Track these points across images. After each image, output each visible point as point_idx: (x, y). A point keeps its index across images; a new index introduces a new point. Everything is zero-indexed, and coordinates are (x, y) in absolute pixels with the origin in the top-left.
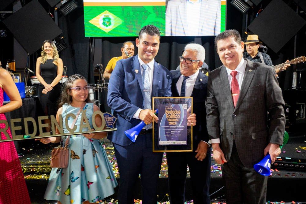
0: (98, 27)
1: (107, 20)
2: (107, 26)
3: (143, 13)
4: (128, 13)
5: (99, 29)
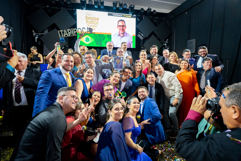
0: (83, 42)
1: (87, 39)
2: (87, 42)
3: (103, 37)
4: (97, 37)
5: (84, 43)
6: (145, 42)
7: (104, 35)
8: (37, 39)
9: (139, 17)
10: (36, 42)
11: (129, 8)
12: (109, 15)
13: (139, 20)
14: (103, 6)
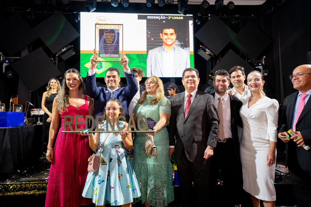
1: (99, 64)
6: (216, 64)
7: (132, 56)
8: (5, 67)
9: (199, 18)
10: (4, 72)
11: (177, 3)
12: (140, 18)
13: (199, 23)
14: (126, 2)
